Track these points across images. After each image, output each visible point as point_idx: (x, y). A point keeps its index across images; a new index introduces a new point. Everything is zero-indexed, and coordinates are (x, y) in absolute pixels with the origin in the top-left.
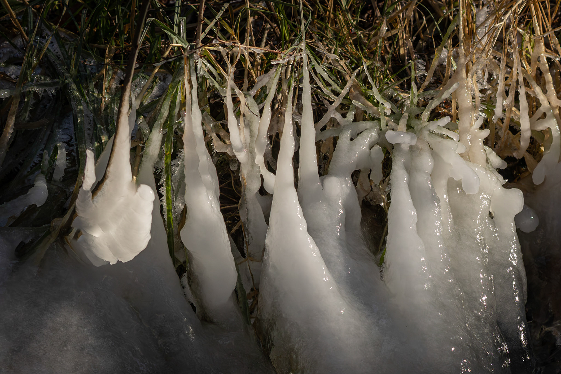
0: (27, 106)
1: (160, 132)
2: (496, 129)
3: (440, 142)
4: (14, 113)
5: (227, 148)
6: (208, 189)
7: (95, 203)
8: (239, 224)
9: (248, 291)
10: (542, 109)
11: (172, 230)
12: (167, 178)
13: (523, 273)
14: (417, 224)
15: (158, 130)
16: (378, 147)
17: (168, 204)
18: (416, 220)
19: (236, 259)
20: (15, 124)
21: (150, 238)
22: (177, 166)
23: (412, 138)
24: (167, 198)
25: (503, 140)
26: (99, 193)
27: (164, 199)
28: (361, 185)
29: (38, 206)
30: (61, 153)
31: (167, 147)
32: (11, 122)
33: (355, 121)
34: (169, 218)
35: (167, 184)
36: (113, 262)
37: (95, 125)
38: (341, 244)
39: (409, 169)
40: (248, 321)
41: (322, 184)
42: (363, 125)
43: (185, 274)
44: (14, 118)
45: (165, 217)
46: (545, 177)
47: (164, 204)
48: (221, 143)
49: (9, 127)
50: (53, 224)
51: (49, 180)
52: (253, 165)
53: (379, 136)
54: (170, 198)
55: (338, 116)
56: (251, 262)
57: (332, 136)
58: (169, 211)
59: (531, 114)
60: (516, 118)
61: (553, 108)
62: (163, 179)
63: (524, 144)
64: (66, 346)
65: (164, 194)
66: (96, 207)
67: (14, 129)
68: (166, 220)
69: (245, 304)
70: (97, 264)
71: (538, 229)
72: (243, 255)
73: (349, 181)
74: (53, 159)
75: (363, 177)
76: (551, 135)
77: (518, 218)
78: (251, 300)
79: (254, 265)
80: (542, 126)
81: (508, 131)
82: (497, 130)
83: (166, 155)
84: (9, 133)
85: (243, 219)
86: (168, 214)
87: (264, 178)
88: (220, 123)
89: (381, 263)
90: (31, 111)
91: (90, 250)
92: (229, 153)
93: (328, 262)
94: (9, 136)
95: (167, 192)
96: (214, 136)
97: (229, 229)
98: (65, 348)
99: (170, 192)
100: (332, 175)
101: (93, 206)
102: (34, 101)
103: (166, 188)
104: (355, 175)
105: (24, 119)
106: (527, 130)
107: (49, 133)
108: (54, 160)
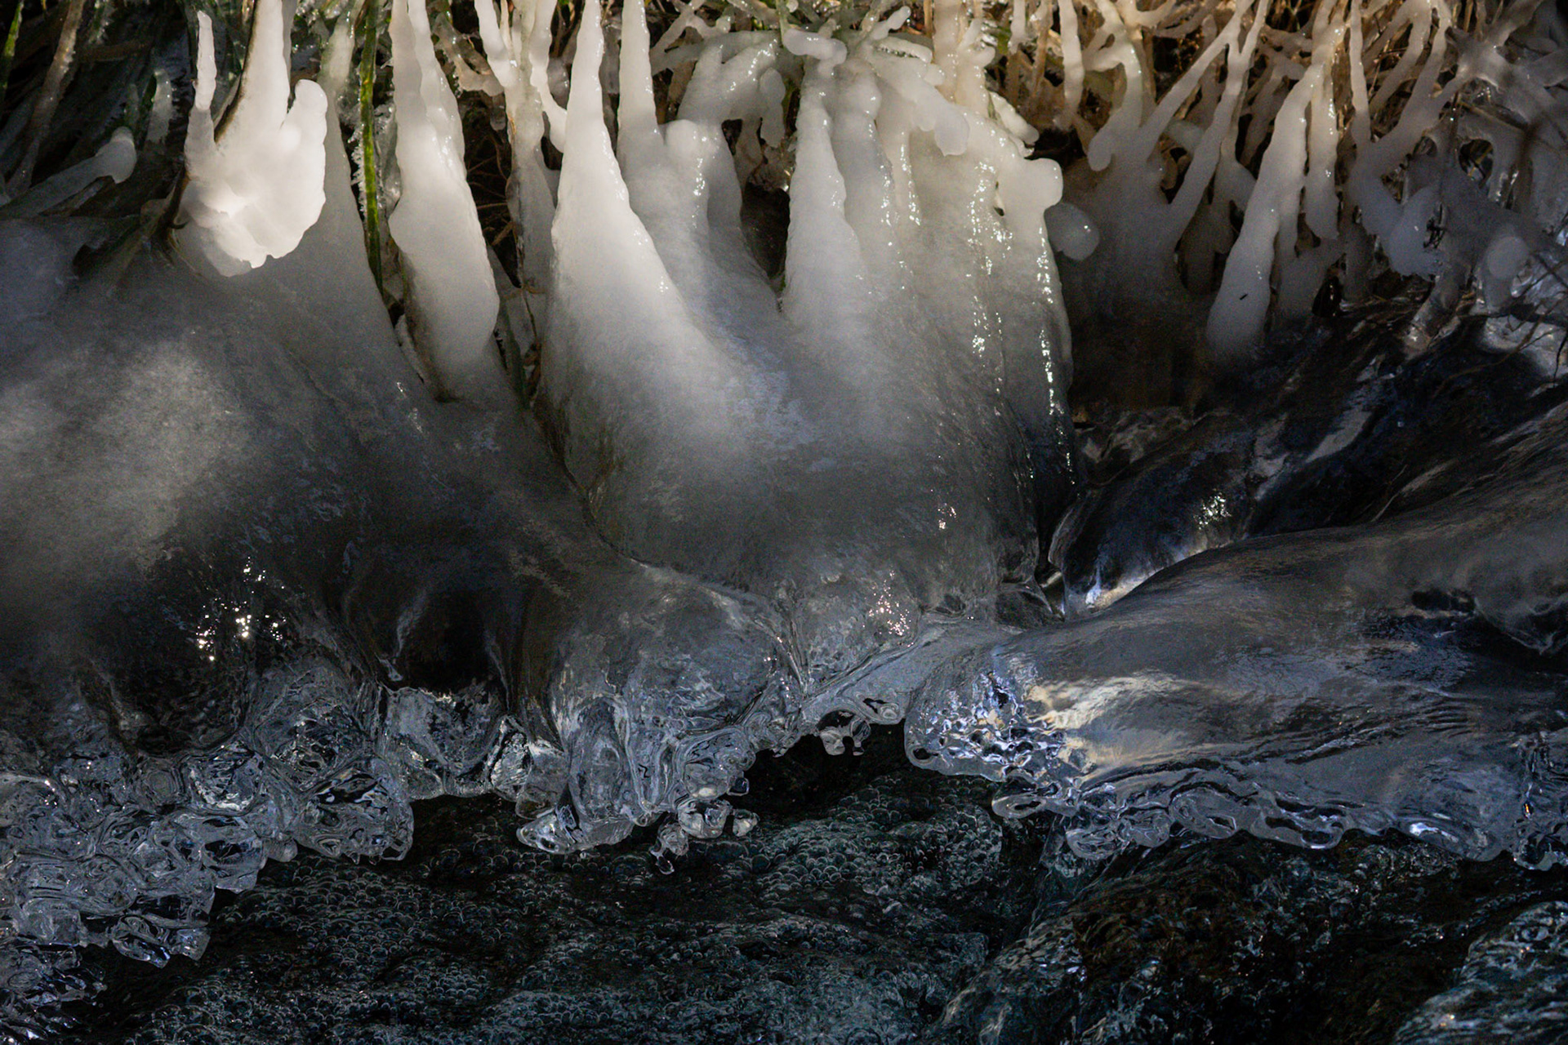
0: (100, 17)
1: (349, 33)
2: (1020, 77)
3: (893, 63)
4: (73, 24)
5: (483, 81)
6: (441, 134)
7: (221, 149)
8: (509, 227)
9: (524, 349)
10: (1106, 29)
11: (378, 233)
12: (366, 131)
13: (1062, 318)
14: (846, 204)
15: (345, 30)
16: (773, 73)
17: (368, 183)
18: (844, 196)
19: (500, 289)
20: (75, 48)
21: (323, 200)
22: (388, 117)
23: (837, 49)
24: (367, 171)
25: (1034, 96)
26: (230, 129)
27: (361, 172)
28: (744, 149)
29: (118, 181)
30: (163, 92)
31: (364, 69)
32: (69, 43)
33: (733, 29)
34: (371, 211)
35: (366, 143)
36: (257, 262)
37: (230, 42)
38: (698, 241)
39: (833, 111)
40: (524, 405)
41: (664, 134)
42: (745, 36)
43: (403, 317)
44: (73, 35)
45: (364, 209)
46: (1113, 157)
47: (362, 185)
48: (471, 73)
49: (64, 51)
50: (145, 211)
51: (141, 143)
52: (529, 91)
53: (778, 58)
54: (373, 171)
55: (699, 24)
56: (529, 297)
57: (687, 60)
58: (371, 196)
59: (1085, 41)
60: (1056, 51)
61: (1130, 30)
62: (358, 133)
63: (1071, 94)
64: (167, 421)
65: (361, 164)
66: (223, 155)
67: (74, 56)
68: (365, 215)
69: (519, 372)
70: (227, 272)
71: (1097, 253)
72: (516, 283)
73: (717, 134)
74: (147, 105)
75: (746, 136)
76: (1125, 82)
77: (1050, 215)
78: (531, 368)
79: (535, 302)
80: (1106, 63)
81: (1042, 79)
82: (1023, 80)
83: (364, 86)
84: (63, 63)
85: (514, 215)
86: (369, 203)
87: (551, 120)
88: (472, 39)
89: (780, 287)
90: (107, 29)
91: (213, 243)
92: (486, 91)
93: (672, 271)
94: (64, 69)
95: (367, 159)
96: (458, 59)
97: (489, 237)
98: (166, 424)
99: (373, 158)
100: (682, 118)
101: (218, 154)
102: (113, 10)
103: (365, 150)
104: (732, 130)
105: (94, 42)
106: (1076, 66)
107: (140, 67)
108: (149, 106)
